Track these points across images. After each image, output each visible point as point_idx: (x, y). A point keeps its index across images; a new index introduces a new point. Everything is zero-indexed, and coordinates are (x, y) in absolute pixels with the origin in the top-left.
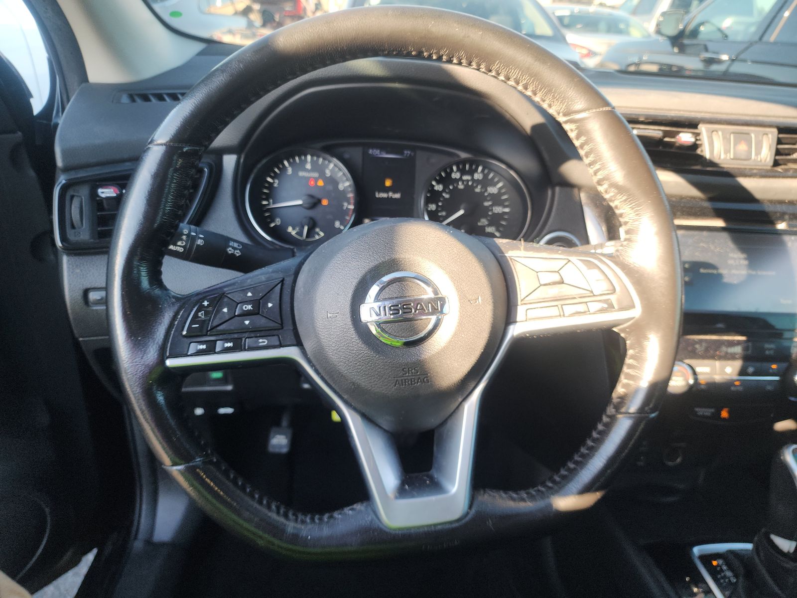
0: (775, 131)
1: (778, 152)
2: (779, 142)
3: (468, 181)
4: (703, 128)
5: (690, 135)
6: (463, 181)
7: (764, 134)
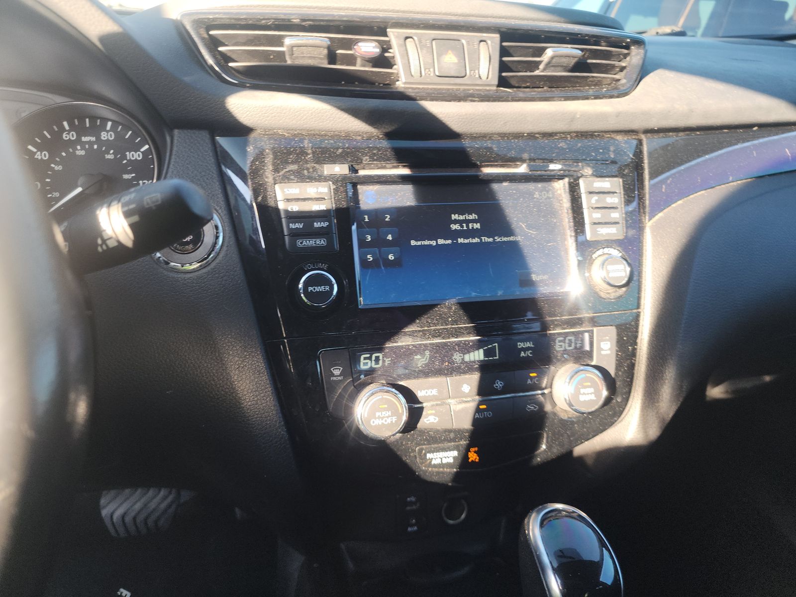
0: (497, 36)
1: (504, 67)
2: (504, 52)
3: (91, 143)
4: (393, 35)
5: (374, 44)
6: (83, 144)
7: (481, 41)
